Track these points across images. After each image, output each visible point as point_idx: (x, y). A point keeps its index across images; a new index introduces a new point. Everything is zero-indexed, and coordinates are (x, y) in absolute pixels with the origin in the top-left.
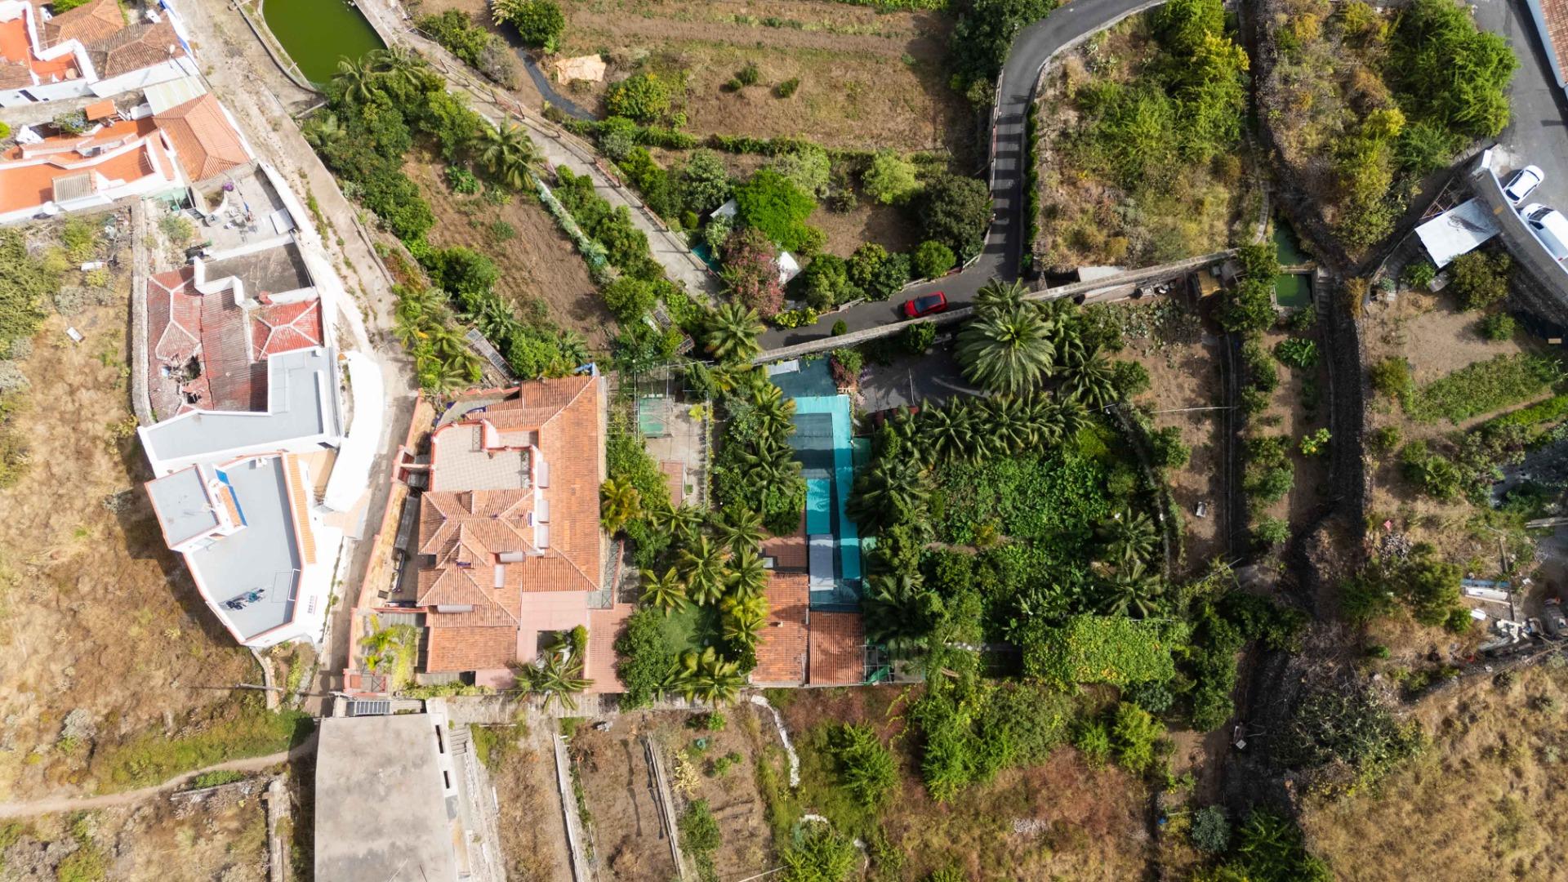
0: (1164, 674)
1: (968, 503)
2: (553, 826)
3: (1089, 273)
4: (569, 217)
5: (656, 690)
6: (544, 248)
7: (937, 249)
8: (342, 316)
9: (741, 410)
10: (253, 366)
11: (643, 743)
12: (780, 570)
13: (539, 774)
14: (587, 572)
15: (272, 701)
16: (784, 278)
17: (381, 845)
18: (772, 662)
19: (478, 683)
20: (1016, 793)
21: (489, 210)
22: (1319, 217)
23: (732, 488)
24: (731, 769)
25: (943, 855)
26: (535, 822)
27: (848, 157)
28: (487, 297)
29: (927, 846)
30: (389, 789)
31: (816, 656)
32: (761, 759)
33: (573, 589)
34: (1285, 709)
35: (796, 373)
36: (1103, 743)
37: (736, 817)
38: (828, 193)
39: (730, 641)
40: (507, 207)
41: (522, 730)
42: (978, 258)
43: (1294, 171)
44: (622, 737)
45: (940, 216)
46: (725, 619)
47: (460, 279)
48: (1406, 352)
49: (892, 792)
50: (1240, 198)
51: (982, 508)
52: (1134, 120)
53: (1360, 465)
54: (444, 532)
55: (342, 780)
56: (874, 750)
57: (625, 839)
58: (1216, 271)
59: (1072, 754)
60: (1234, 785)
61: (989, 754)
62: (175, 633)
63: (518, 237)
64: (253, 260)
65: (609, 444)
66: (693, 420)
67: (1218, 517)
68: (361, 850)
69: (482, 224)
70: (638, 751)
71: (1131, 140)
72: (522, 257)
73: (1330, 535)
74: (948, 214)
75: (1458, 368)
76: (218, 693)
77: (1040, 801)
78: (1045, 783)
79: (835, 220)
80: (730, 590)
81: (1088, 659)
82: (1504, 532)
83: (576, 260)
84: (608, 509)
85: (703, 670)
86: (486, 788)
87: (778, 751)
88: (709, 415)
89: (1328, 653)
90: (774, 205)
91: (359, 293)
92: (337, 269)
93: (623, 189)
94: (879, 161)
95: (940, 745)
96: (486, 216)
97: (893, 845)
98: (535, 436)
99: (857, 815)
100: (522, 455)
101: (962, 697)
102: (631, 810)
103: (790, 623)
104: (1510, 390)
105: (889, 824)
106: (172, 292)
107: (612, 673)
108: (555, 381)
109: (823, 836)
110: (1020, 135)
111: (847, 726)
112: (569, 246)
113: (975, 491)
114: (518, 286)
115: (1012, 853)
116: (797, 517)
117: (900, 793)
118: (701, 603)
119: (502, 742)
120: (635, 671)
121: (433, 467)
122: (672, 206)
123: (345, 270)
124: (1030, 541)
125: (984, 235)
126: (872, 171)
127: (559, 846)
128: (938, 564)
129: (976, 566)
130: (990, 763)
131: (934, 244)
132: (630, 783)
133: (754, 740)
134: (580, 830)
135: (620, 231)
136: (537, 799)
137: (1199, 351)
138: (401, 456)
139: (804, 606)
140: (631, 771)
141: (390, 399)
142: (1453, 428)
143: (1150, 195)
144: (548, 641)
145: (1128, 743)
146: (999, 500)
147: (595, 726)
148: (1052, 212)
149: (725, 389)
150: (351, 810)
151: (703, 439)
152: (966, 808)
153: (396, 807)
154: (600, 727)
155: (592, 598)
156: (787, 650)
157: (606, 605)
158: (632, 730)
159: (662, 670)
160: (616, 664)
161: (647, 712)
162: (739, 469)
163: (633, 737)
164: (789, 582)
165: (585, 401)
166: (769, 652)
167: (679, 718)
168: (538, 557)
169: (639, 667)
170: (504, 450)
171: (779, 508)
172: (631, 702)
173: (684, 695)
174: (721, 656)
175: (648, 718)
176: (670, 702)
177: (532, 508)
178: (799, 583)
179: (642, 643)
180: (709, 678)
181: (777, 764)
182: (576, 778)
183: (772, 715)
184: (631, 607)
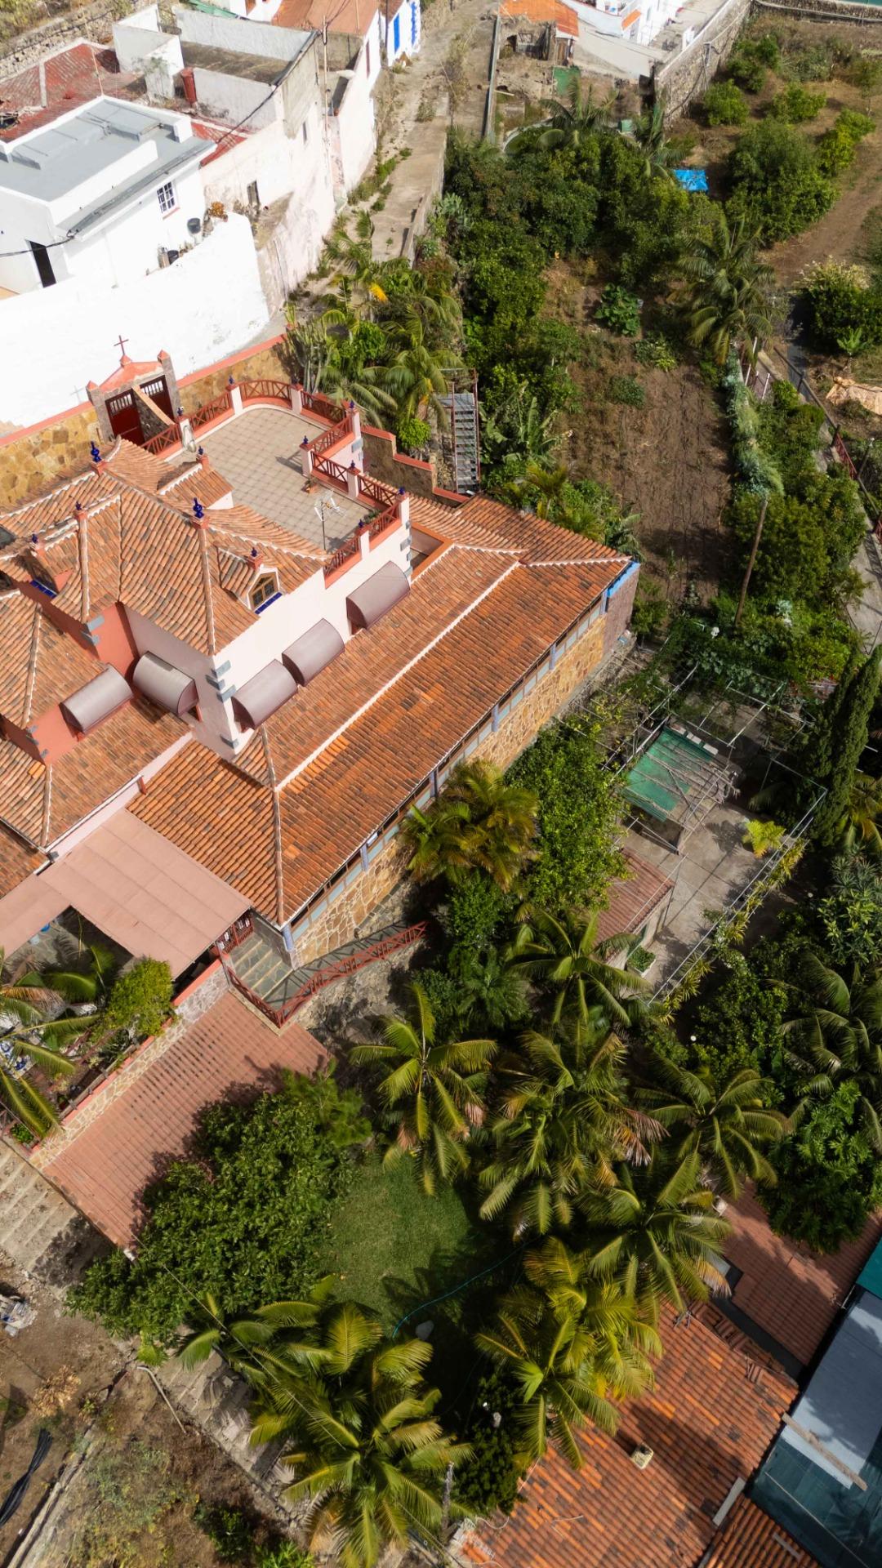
5: (199, 1322)
6: (674, 440)
12: (727, 1313)
14: (288, 863)
18: (548, 1546)
21: (626, 363)
33: (230, 878)
39: (487, 1365)
40: (657, 371)
44: (26, 1383)
46: (519, 1298)
63: (643, 410)
65: (548, 737)
66: (741, 852)
69: (602, 370)
72: (629, 434)
80: (585, 1231)
83: (717, 478)
84: (451, 807)
88: (786, 863)
91: (342, 255)
96: (614, 366)
107: (140, 1174)
108: (544, 525)
112: (720, 457)
118: (488, 1209)
121: (187, 437)
123: (350, 228)
139: (736, 1464)
151: (736, 895)
155: (254, 960)
156: (614, 1550)
157: (276, 1007)
158: (60, 1387)
159: (259, 1280)
160: (171, 1159)
161: (137, 1371)
162: (789, 992)
163: (48, 1412)
164: (737, 1360)
165: (575, 581)
166: (566, 1509)
167: (207, 1476)
168: (224, 763)
169: (209, 1208)
170: (344, 486)
171: (830, 1155)
172: (116, 1293)
173: (255, 1414)
174: (435, 1394)
175: (129, 1393)
176: (215, 1403)
177: (290, 587)
178: (759, 1391)
179: (268, 1150)
180: (356, 1422)
184: (321, 1058)
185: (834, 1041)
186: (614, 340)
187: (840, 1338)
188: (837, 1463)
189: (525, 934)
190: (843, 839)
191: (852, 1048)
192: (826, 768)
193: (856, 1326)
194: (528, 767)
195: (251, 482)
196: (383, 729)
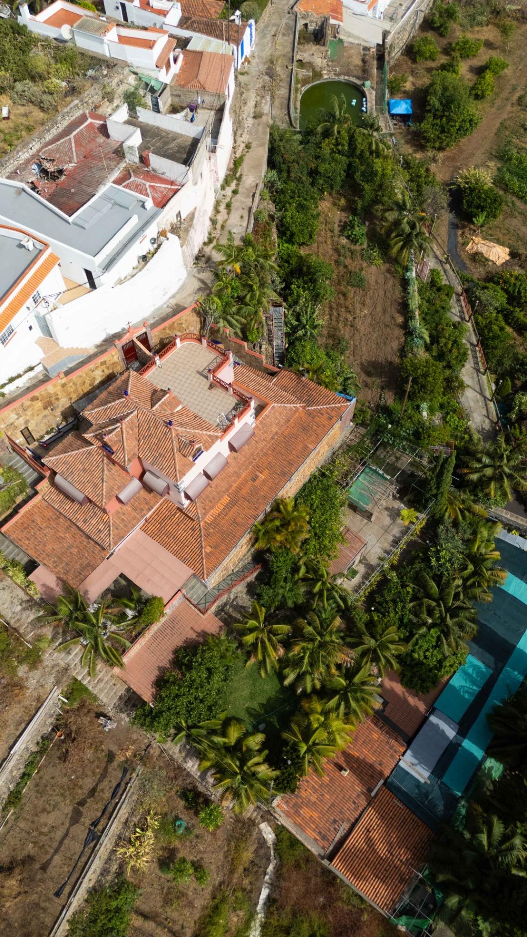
4: (417, 300)
5: (179, 729)
6: (379, 309)
9: (452, 542)
11: (125, 771)
12: (381, 718)
13: (9, 714)
14: (207, 554)
18: (308, 804)
19: (31, 577)
21: (358, 262)
23: (394, 601)
24: (188, 881)
31: (357, 839)
32: (224, 900)
33: (184, 560)
35: (523, 552)
39: (286, 743)
40: (373, 267)
41: (33, 658)
44: (114, 748)
46: (298, 718)
47: (300, 277)
54: (115, 408)
57: (28, 861)
63: (366, 291)
64: (164, 134)
65: (314, 477)
66: (399, 521)
69: (346, 267)
70: (115, 775)
72: (358, 306)
80: (324, 693)
83: (398, 332)
84: (272, 520)
85: (237, 750)
87: (246, 906)
88: (418, 527)
91: (218, 226)
92: (217, 205)
96: (353, 264)
102: (59, 834)
103: (354, 778)
106: (90, 121)
107: (153, 675)
108: (313, 385)
112: (400, 319)
114: (338, 322)
116: (435, 681)
118: (287, 682)
119: (7, 654)
120: (175, 689)
122: (500, 363)
123: (222, 208)
132: (82, 803)
133: (232, 872)
135: (451, 335)
138: (141, 333)
139: (381, 774)
140: (93, 792)
141: (173, 302)
147: (99, 715)
149: (448, 515)
154: (102, 720)
155: (193, 587)
156: (333, 805)
157: (202, 607)
158: (127, 750)
159: (200, 714)
160: (165, 668)
161: (155, 744)
162: (413, 589)
163: (123, 759)
164: (384, 737)
165: (326, 416)
166: (315, 790)
167: (180, 779)
168: (178, 509)
169: (182, 690)
170: (227, 389)
171: (426, 657)
172: (148, 720)
173: (201, 760)
174: (266, 752)
175: (152, 751)
176: (184, 754)
177: (207, 449)
178: (391, 748)
179: (203, 668)
180: (238, 763)
181: (235, 920)
182: (42, 751)
183: (269, 860)
184: (221, 627)
185: (430, 613)
186: (353, 247)
187: (425, 727)
188: (420, 774)
189: (303, 570)
190: (444, 515)
191: (437, 615)
192: (435, 492)
193: (432, 723)
194: (305, 493)
195: (186, 385)
196: (244, 492)
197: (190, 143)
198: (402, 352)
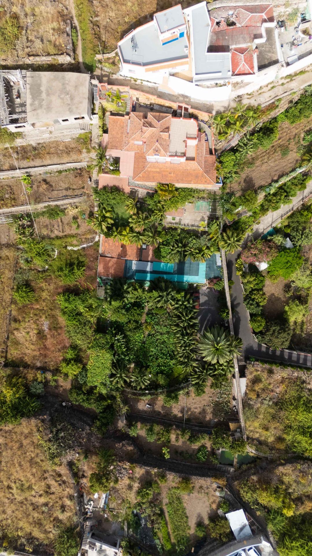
0: (89, 382)
1: (162, 323)
2: (56, 160)
3: (244, 382)
4: (288, 179)
5: (99, 200)
6: (276, 168)
7: (261, 325)
8: (247, 84)
9: (203, 241)
10: (228, 47)
11: (83, 195)
12: (141, 250)
13: (74, 156)
14: (140, 177)
15: (99, 57)
16: (257, 263)
17: (44, 95)
18: (109, 244)
19: (104, 134)
20: (58, 324)
21: (295, 147)
22: (254, 474)
23: (172, 235)
24: (74, 226)
25: (39, 296)
26: (57, 154)
27: (308, 295)
28: (255, 145)
29: (43, 291)
30: (62, 99)
32: (76, 237)
33: (134, 171)
34: (72, 421)
35: (216, 264)
36: (69, 356)
37: (58, 226)
38: (293, 286)
40: (295, 154)
41: (89, 151)
42: (256, 340)
43: (274, 468)
44: (86, 187)
45: (274, 328)
46: (123, 228)
47: (264, 134)
48: (195, 494)
49: (61, 281)
50: (267, 446)
51: (159, 327)
52: (304, 410)
53: (154, 467)
54: (154, 122)
55: (67, 82)
56: (76, 277)
57: (51, 186)
58: (238, 430)
59: (68, 345)
60: (51, 399)
61: (69, 316)
62: (126, 20)
63: (282, 158)
66: (201, 222)
67: (145, 412)
68: (43, 89)
69: (289, 144)
70: (80, 192)
71: (296, 408)
72: (273, 160)
73: (131, 450)
74: (274, 331)
75: (187, 511)
76: (104, 37)
77: (53, 332)
78: (59, 334)
79: (281, 287)
81: (97, 356)
82: (124, 512)
83: (269, 181)
84: (164, 186)
85: (104, 218)
86: (69, 137)
88: (202, 229)
89: (89, 440)
90: (287, 263)
91: (260, 92)
92: (271, 83)
93: (302, 203)
94: (302, 307)
95: (74, 300)
96: (292, 145)
97: (44, 279)
98: (193, 159)
99: (55, 268)
100: (183, 153)
101: (89, 310)
102: (61, 189)
103: (121, 251)
104: (176, 528)
105: (51, 279)
106: (263, 14)
107: (105, 184)
108: (215, 168)
109: (49, 256)
110: (306, 365)
111: (84, 268)
112: (275, 178)
113: (165, 326)
114: (261, 157)
115: (38, 320)
116: (159, 258)
117: (61, 284)
118: (129, 220)
119: (85, 143)
120: (104, 193)
121: (181, 119)
122: (293, 222)
123: (270, 86)
124: (144, 343)
125: (265, 344)
126: (298, 304)
127: (49, 162)
128: (138, 308)
129: (136, 322)
130: (67, 316)
131: (263, 324)
132: (70, 189)
133: (83, 235)
134: (55, 170)
135: (280, 199)
136: (65, 155)
137: (209, 417)
138: (187, 106)
139: (127, 258)
140: (74, 189)
141: (213, 103)
142: (164, 504)
143: (272, 411)
144: (117, 161)
145: (68, 364)
146: (161, 334)
147: (90, 178)
148: (271, 372)
149: (211, 236)
150: (57, 85)
151: (193, 226)
152: (53, 306)
153: (56, 101)
156: (112, 250)
157: (130, 184)
158: (87, 191)
160: (108, 186)
161: (93, 197)
163: (85, 191)
165: (205, 180)
167: (92, 208)
169: (106, 194)
170: (186, 146)
172: (96, 191)
174: (110, 225)
177: (161, 156)
181: (75, 242)
182: (73, 170)
183: (92, 242)
184: (128, 193)
187: (146, 262)
188: (134, 267)
193: (148, 263)
194: (184, 190)
196: (164, 173)
197: (274, 59)
198: (261, 187)
